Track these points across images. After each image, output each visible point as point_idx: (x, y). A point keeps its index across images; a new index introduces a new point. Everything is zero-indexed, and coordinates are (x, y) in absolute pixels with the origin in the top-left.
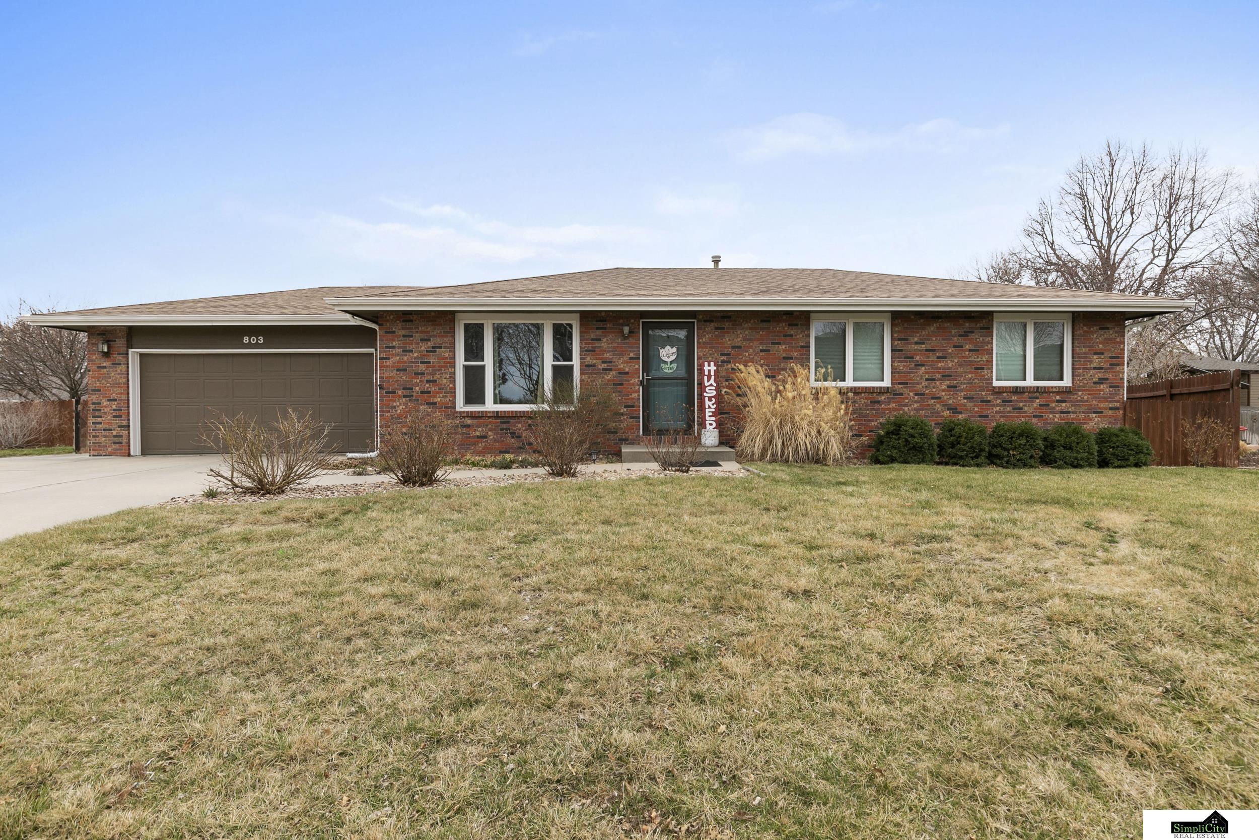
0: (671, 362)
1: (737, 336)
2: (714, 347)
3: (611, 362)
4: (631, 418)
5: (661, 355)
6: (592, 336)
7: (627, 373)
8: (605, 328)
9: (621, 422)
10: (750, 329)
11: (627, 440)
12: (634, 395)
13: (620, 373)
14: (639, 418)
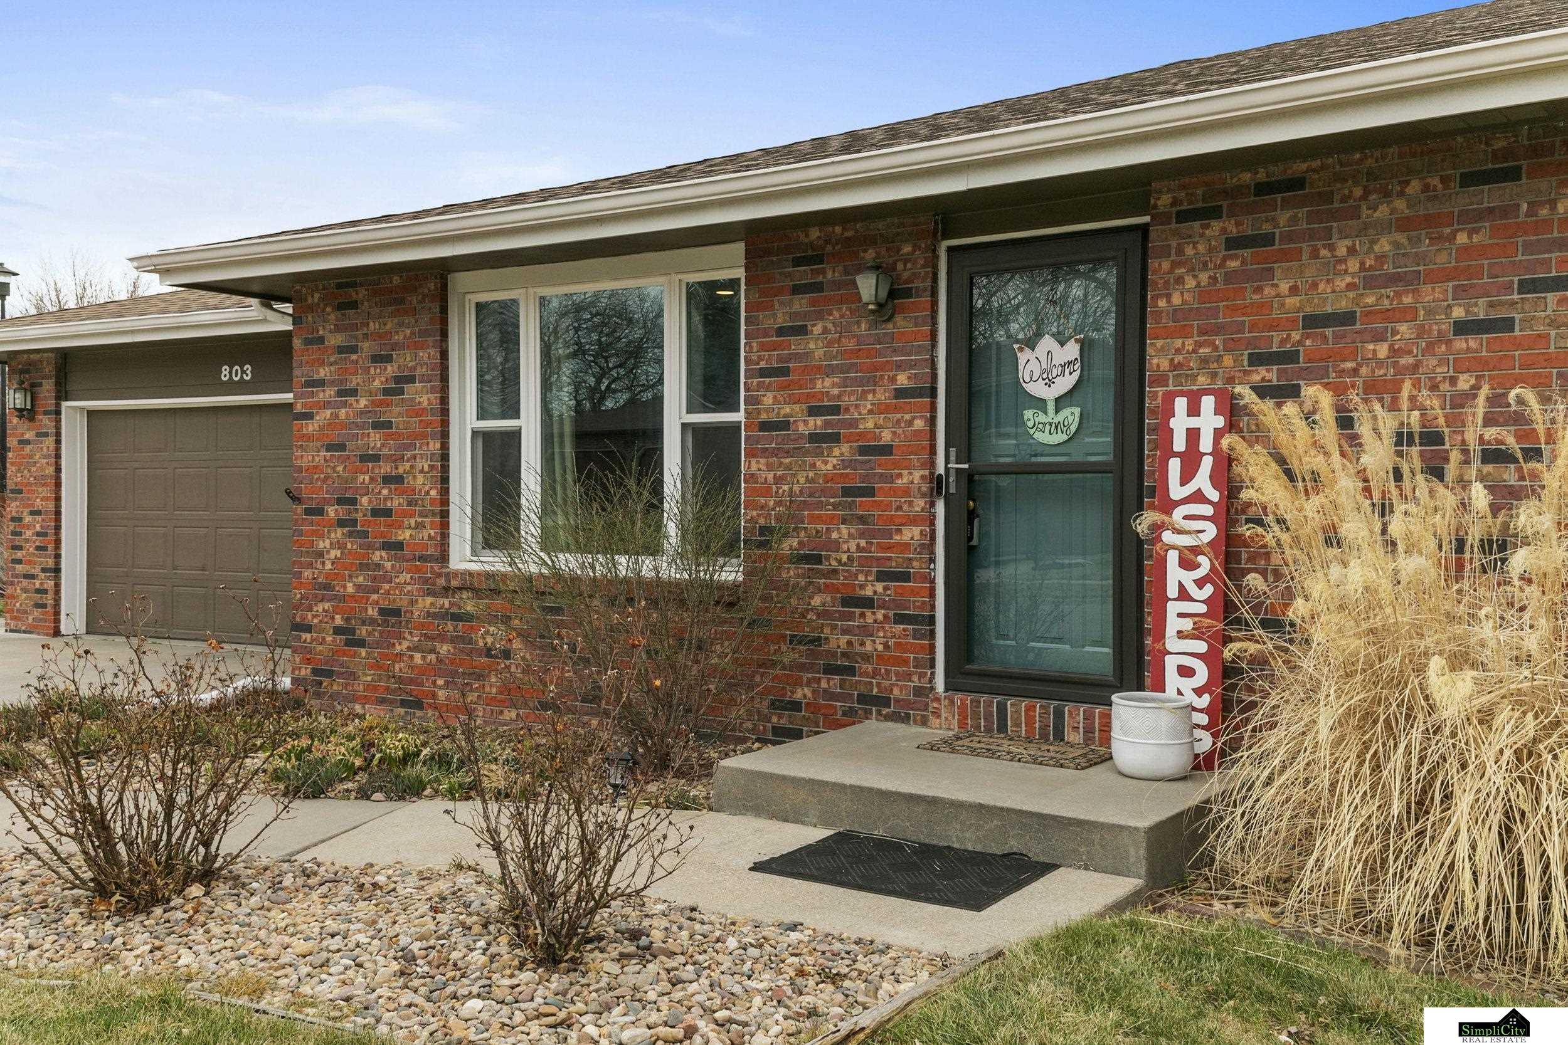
0: (1061, 402)
1: (1335, 266)
2: (1218, 330)
3: (836, 410)
4: (900, 619)
5: (1024, 374)
6: (781, 319)
7: (887, 450)
8: (817, 287)
9: (867, 631)
10: (1403, 224)
11: (886, 702)
12: (911, 534)
13: (863, 451)
14: (932, 620)
